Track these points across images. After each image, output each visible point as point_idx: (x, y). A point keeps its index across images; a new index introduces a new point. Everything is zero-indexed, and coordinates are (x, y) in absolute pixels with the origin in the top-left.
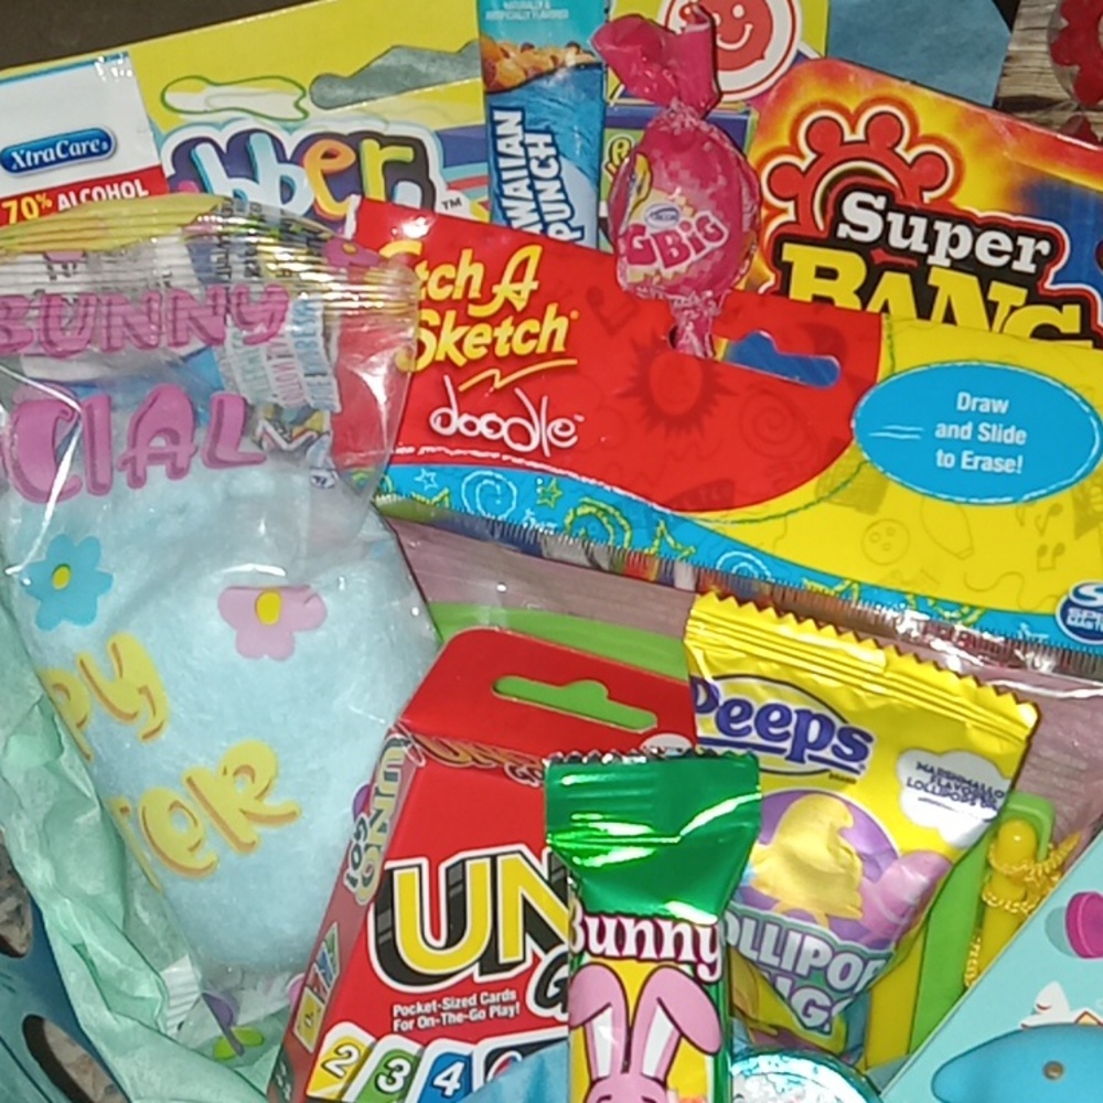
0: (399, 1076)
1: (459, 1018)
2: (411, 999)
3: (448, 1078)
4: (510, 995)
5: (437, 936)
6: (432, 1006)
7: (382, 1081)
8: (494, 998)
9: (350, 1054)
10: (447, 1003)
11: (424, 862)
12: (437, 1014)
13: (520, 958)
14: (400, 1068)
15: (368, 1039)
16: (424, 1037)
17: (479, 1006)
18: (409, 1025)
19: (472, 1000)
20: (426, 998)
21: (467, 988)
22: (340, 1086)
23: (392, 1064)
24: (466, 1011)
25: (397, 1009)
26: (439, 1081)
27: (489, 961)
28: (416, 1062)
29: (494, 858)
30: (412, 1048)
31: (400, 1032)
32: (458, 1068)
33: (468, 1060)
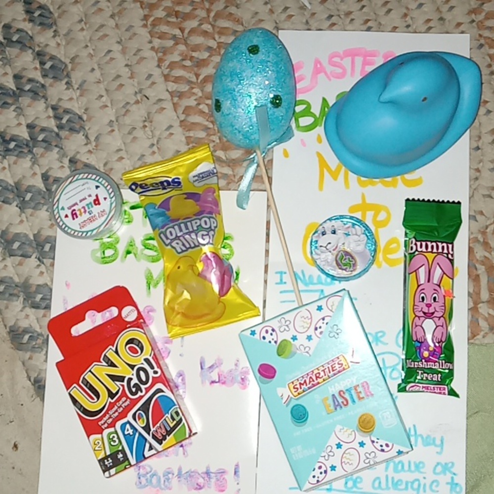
0: (115, 439)
1: (117, 414)
2: (100, 419)
3: (128, 430)
4: (124, 399)
5: (93, 399)
6: (108, 416)
7: (112, 443)
8: (121, 402)
9: (98, 443)
10: (111, 413)
11: (75, 385)
12: (110, 417)
13: (118, 388)
14: (114, 437)
15: (99, 436)
16: (112, 425)
17: (119, 407)
18: (106, 425)
19: (116, 407)
20: (104, 415)
21: (112, 406)
22: (103, 452)
23: (111, 437)
24: (116, 411)
25: (100, 423)
26: (126, 433)
27: (111, 395)
28: (116, 432)
29: (90, 371)
30: (112, 430)
31: (106, 428)
32: (128, 426)
33: (129, 422)
